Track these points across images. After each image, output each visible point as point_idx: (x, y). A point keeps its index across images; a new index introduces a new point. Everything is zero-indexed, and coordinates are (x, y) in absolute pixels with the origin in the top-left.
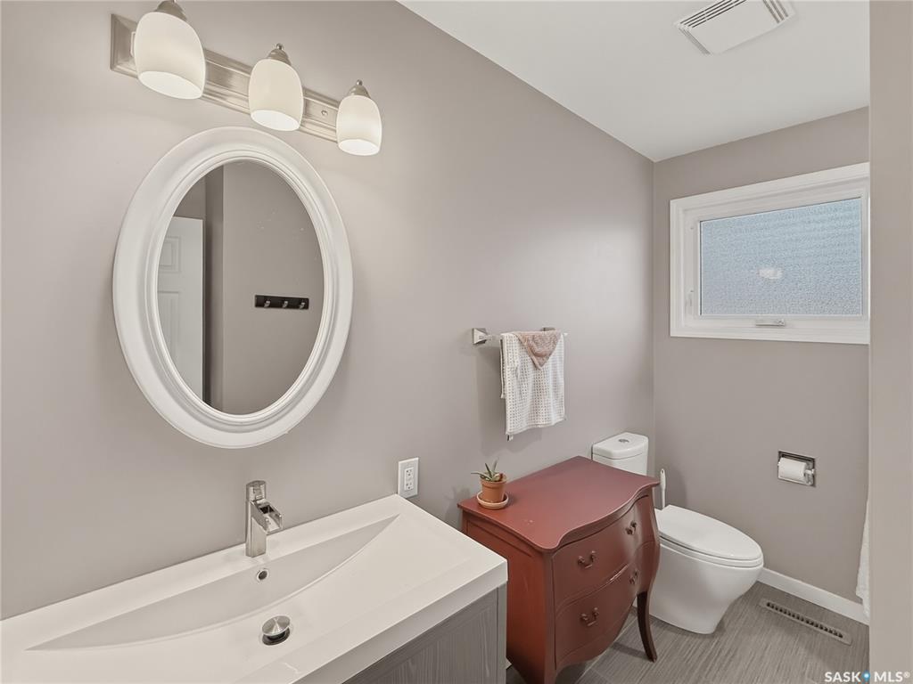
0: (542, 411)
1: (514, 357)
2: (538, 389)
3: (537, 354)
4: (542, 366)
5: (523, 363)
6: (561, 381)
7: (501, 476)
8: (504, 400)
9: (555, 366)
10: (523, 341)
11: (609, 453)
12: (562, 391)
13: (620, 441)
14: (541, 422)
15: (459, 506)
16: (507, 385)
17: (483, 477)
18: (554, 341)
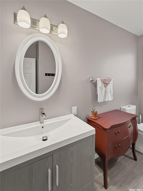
0: (107, 97)
1: (100, 84)
2: (106, 92)
3: (106, 83)
4: (107, 86)
5: (102, 85)
6: (112, 90)
7: (96, 112)
8: (97, 94)
9: (110, 86)
10: (102, 80)
11: (125, 109)
12: (112, 93)
13: (128, 106)
14: (107, 100)
15: (86, 118)
16: (98, 91)
17: (92, 112)
18: (110, 80)
